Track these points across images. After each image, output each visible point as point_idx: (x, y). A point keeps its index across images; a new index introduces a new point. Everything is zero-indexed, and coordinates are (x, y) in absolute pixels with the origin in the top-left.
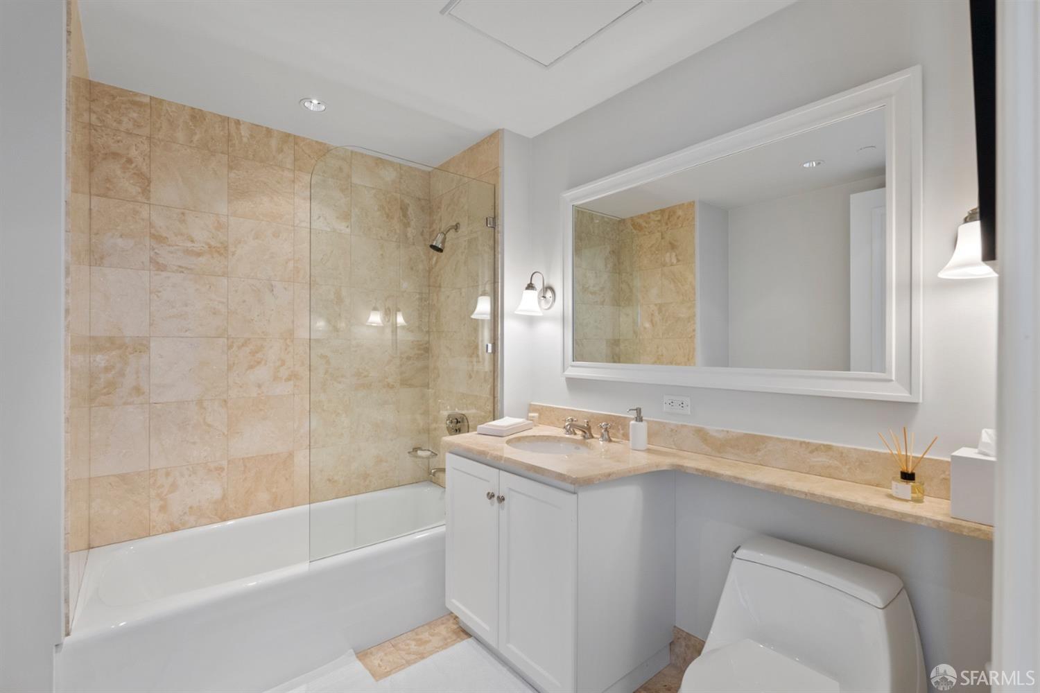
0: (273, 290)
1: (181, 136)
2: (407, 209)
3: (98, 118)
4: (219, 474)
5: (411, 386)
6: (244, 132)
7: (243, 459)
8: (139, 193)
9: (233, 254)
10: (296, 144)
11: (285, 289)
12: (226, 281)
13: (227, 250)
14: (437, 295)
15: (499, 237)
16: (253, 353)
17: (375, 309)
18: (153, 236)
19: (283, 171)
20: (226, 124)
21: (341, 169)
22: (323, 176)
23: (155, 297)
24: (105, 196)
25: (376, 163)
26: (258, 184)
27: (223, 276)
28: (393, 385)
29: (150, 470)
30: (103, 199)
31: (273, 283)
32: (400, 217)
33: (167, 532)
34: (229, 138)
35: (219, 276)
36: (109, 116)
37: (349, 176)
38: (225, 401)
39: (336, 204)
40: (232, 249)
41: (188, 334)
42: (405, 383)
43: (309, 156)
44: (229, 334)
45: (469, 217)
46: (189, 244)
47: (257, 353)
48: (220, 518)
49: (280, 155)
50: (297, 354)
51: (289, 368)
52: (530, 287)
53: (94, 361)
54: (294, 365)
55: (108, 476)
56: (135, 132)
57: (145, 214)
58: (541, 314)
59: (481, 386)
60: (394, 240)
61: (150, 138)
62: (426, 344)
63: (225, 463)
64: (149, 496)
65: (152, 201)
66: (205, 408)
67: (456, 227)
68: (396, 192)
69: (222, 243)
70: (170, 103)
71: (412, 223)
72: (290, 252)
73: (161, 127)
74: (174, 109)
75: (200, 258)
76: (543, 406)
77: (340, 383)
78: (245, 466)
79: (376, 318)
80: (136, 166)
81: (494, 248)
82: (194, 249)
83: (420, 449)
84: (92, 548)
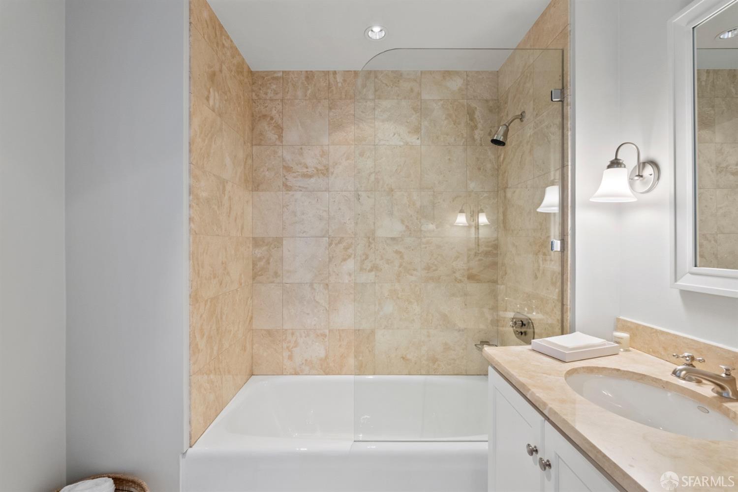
0: (359, 199)
1: (300, 93)
2: (474, 113)
3: (256, 95)
4: (324, 339)
5: (479, 281)
6: (339, 79)
7: (339, 330)
8: (277, 139)
9: (332, 173)
10: (376, 77)
11: (368, 197)
12: (327, 194)
13: (328, 171)
14: (505, 192)
15: (569, 110)
16: (346, 249)
17: (461, 211)
18: (284, 167)
19: (366, 102)
20: (327, 76)
21: (412, 90)
22: (397, 99)
23: (286, 209)
24: (259, 145)
25: (444, 76)
26: (349, 117)
27: (325, 191)
28: (460, 280)
29: (283, 329)
30: (258, 147)
31: (360, 193)
32: (467, 121)
33: (293, 375)
34: (329, 86)
35: (323, 191)
36: (261, 92)
37: (419, 94)
38: (327, 285)
39: (408, 121)
40: (331, 170)
41: (304, 235)
42: (471, 277)
43: (387, 85)
44: (330, 234)
45: (534, 101)
46: (305, 170)
47: (349, 249)
48: (324, 372)
49: (365, 90)
50: (377, 250)
51: (372, 261)
52: (615, 163)
53: (254, 253)
54: (376, 259)
55: (261, 330)
56: (275, 98)
57: (280, 154)
58: (634, 200)
59: (548, 289)
60: (462, 144)
61: (282, 100)
62: (494, 241)
63: (327, 331)
64: (282, 347)
65: (284, 143)
66: (314, 289)
67: (521, 117)
68: (463, 99)
69: (325, 166)
70: (293, 72)
71: (480, 126)
72: (372, 167)
73: (288, 91)
74: (296, 76)
75: (312, 179)
76: (640, 325)
77: (412, 275)
78: (340, 336)
79: (462, 219)
80: (275, 121)
81: (563, 127)
82: (308, 173)
83: (487, 343)
84: (254, 375)
